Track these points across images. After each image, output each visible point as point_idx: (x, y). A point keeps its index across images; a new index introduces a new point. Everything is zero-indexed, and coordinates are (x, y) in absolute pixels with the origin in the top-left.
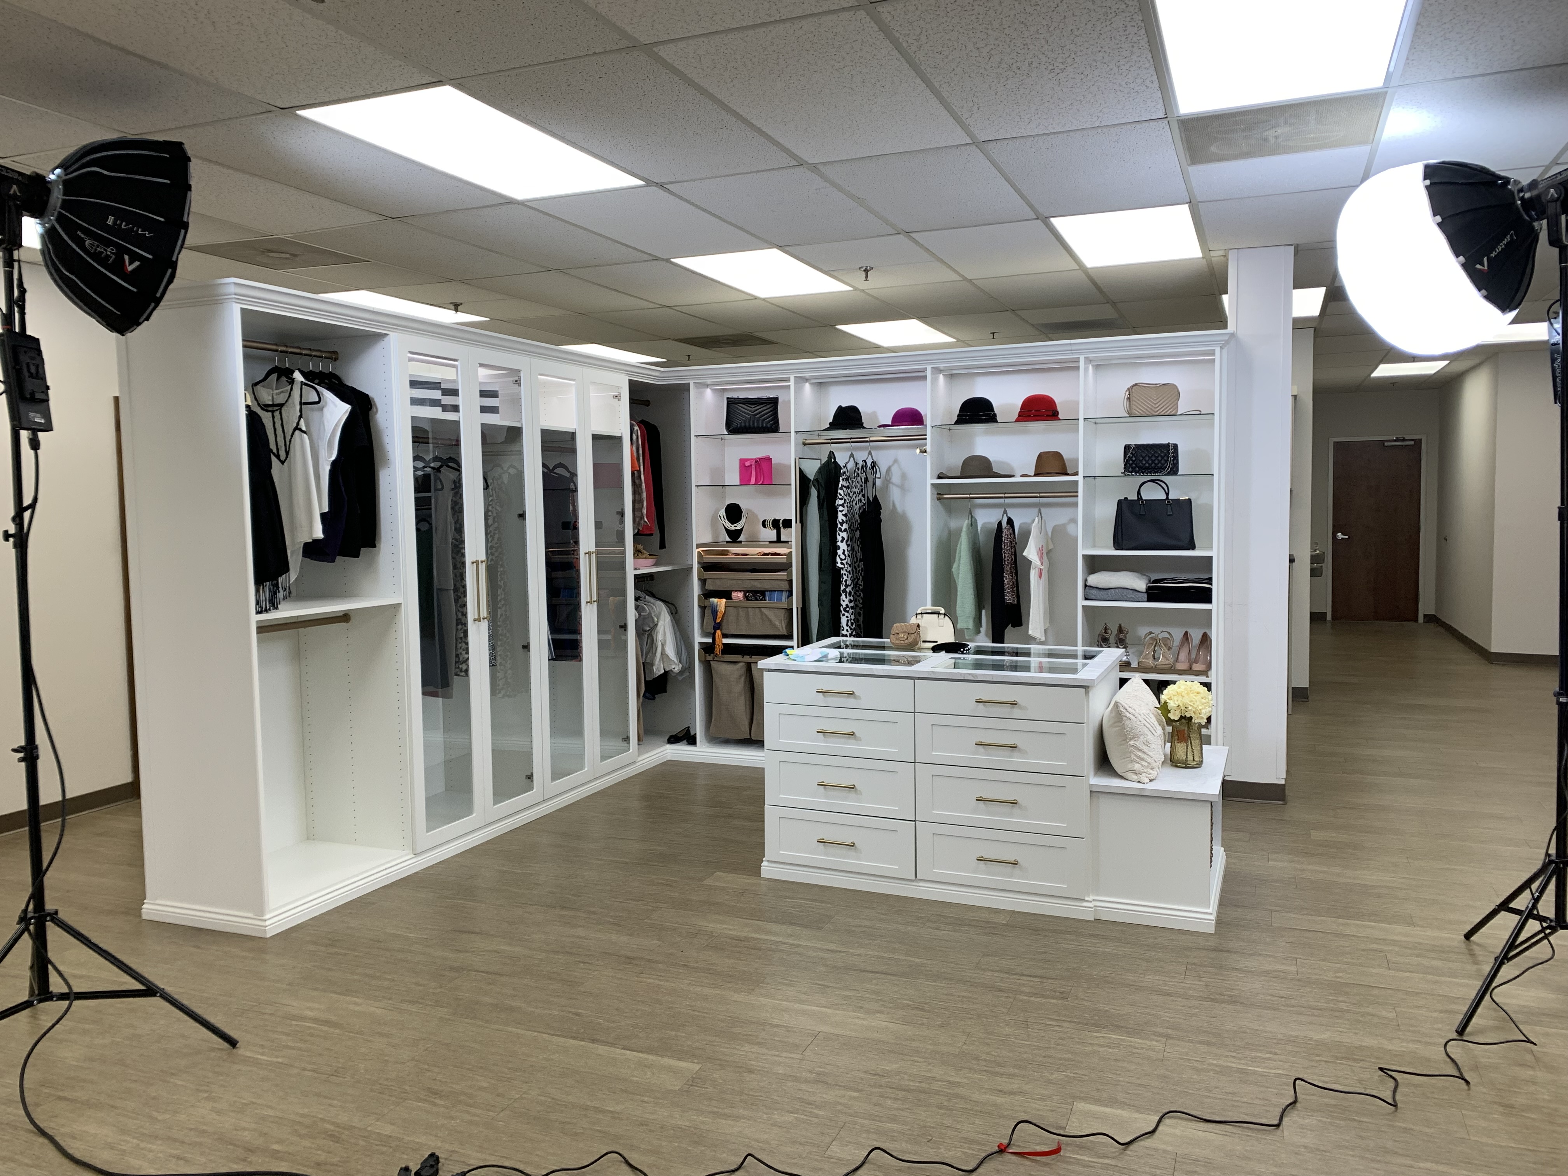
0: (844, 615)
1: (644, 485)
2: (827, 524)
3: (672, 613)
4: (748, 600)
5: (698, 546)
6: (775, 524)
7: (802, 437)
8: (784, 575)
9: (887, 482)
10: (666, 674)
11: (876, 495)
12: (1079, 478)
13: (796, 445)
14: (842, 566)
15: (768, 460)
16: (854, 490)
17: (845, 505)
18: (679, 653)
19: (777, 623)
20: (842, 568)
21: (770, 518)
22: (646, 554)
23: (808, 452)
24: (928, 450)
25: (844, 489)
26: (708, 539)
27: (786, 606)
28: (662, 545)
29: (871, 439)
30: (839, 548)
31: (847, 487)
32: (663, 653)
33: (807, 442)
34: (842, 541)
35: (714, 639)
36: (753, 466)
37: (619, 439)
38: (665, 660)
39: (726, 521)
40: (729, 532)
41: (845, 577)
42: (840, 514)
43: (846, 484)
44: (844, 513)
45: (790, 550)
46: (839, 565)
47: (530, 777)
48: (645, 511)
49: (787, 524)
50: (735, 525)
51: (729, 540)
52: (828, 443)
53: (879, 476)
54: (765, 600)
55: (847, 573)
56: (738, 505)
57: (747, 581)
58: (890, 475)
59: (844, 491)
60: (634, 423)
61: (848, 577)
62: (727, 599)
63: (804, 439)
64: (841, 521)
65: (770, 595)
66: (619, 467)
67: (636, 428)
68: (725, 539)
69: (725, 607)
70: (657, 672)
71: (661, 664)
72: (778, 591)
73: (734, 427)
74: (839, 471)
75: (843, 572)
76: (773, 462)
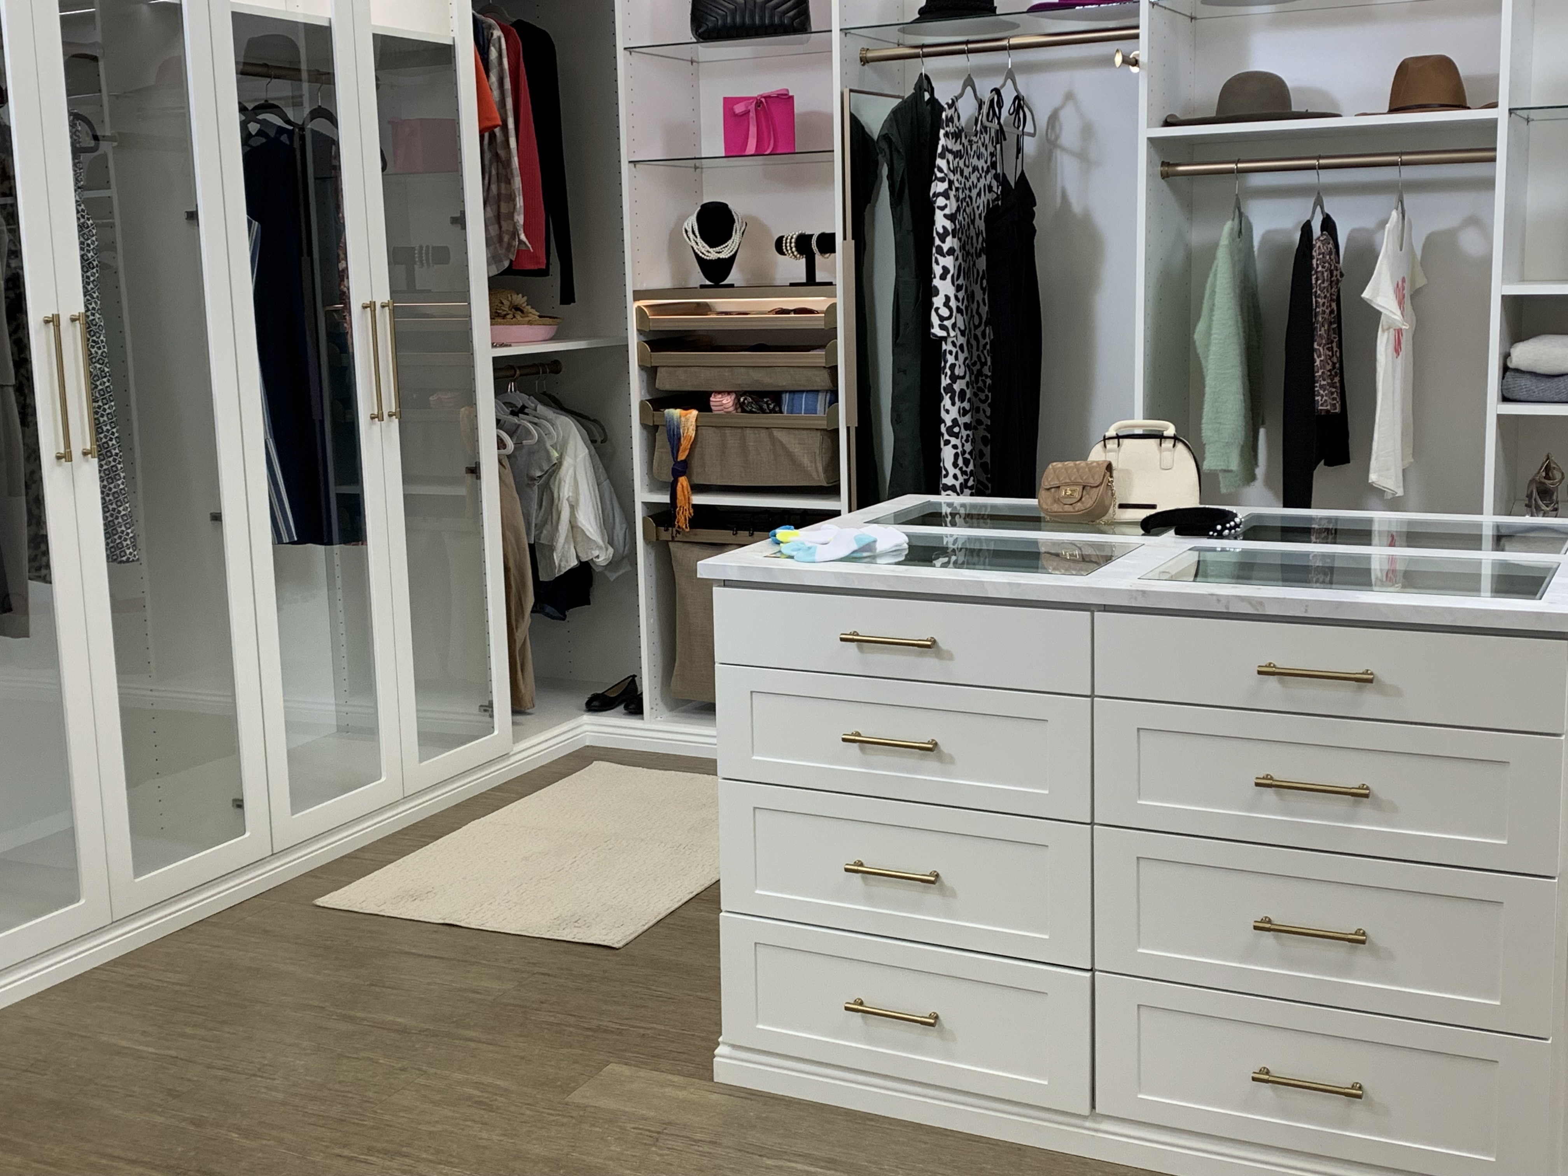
0: (947, 442)
1: (515, 160)
2: (911, 238)
3: (593, 441)
4: (744, 411)
5: (639, 295)
6: (803, 244)
7: (857, 46)
8: (820, 356)
9: (1050, 144)
10: (585, 569)
11: (1023, 173)
12: (1499, 113)
13: (843, 61)
14: (943, 334)
15: (785, 99)
16: (975, 161)
17: (952, 193)
18: (606, 525)
19: (806, 461)
20: (944, 339)
21: (791, 232)
22: (534, 314)
23: (871, 77)
24: (1143, 59)
25: (950, 157)
26: (661, 280)
27: (823, 424)
28: (568, 296)
29: (1013, 41)
30: (937, 294)
31: (957, 155)
32: (573, 526)
33: (870, 55)
34: (943, 277)
35: (674, 497)
36: (752, 114)
37: (449, 51)
38: (579, 539)
39: (699, 240)
40: (703, 263)
41: (951, 359)
42: (939, 215)
43: (951, 144)
44: (947, 211)
45: (831, 301)
46: (937, 331)
47: (238, 804)
48: (520, 219)
49: (827, 240)
50: (718, 249)
51: (708, 283)
52: (917, 56)
53: (1032, 131)
54: (781, 412)
55: (954, 350)
56: (726, 206)
57: (743, 370)
58: (1053, 128)
59: (948, 162)
60: (493, 22)
61: (956, 358)
62: (699, 411)
63: (863, 49)
64: (941, 231)
65: (792, 400)
66: (453, 126)
67: (497, 33)
68: (698, 278)
69: (697, 427)
70: (563, 564)
71: (569, 548)
72: (807, 391)
73: (710, 25)
74: (944, 116)
75: (946, 347)
76: (798, 108)
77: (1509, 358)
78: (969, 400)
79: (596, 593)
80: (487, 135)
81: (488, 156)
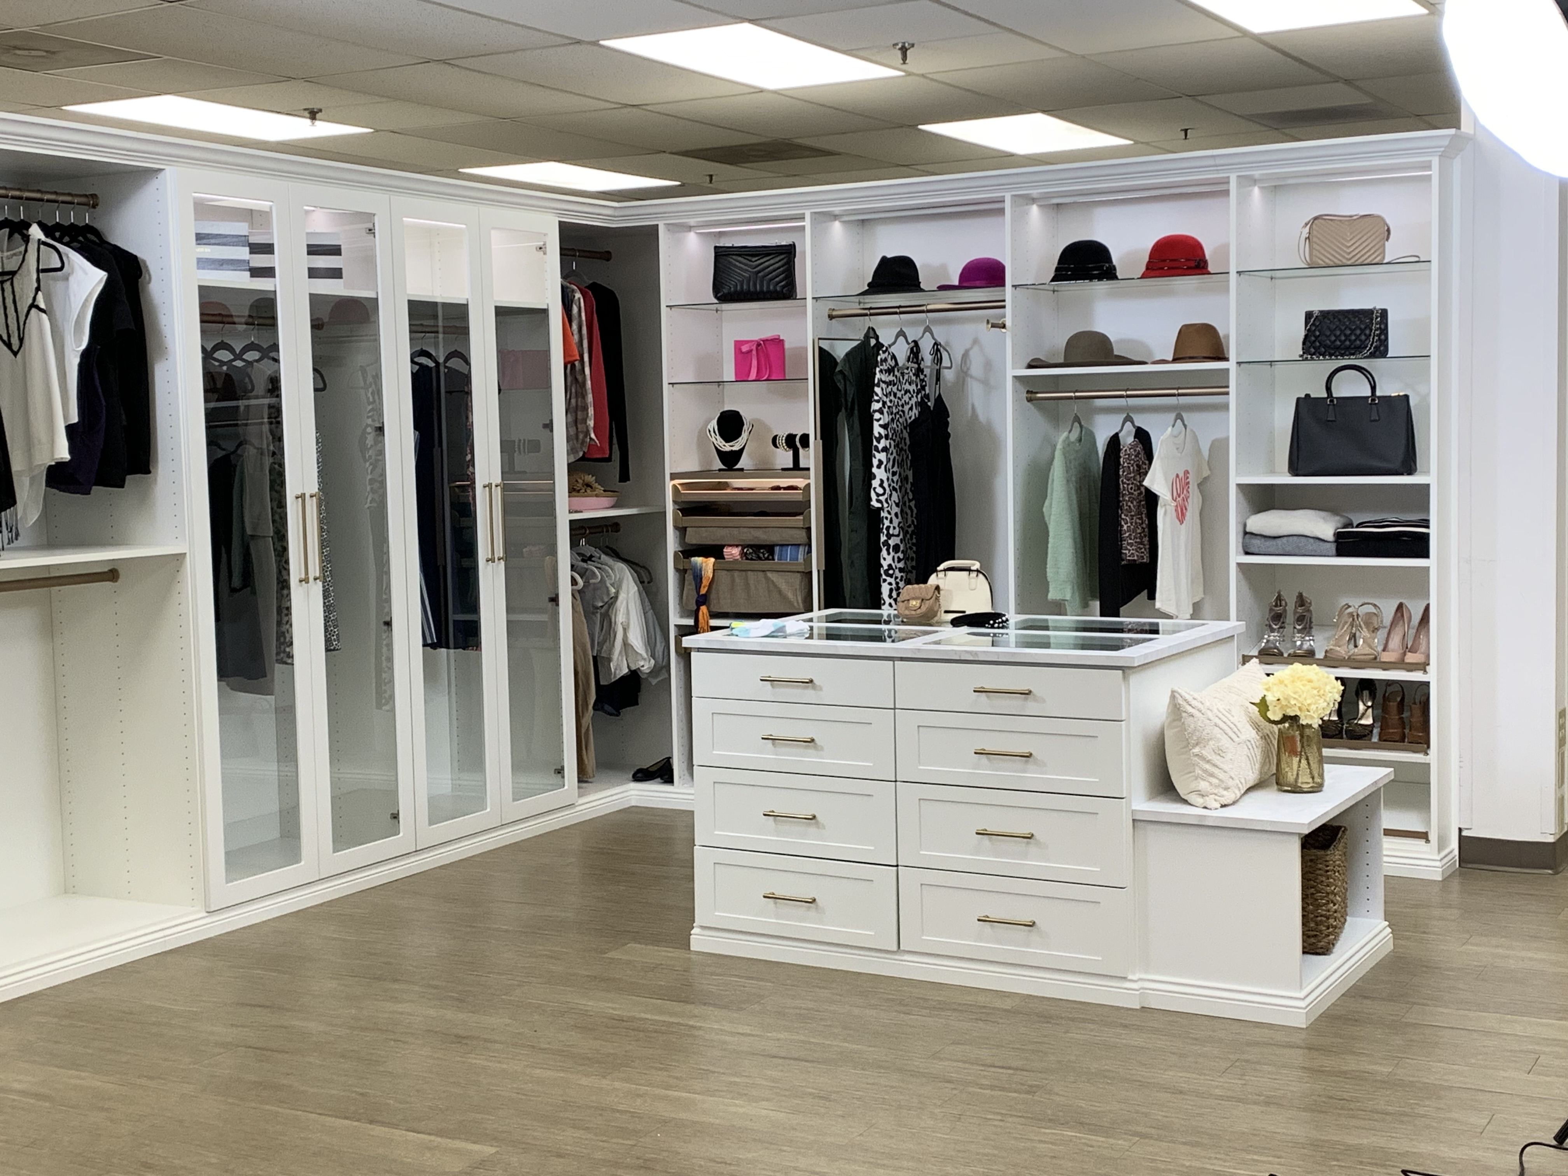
0: (885, 581)
1: (589, 383)
2: (859, 440)
3: (642, 582)
4: (747, 559)
5: (674, 476)
6: (790, 440)
7: (825, 308)
8: (799, 520)
9: (963, 374)
10: (634, 676)
11: (940, 395)
12: (1230, 365)
13: (815, 318)
14: (879, 505)
15: (778, 342)
16: (907, 387)
17: (885, 410)
18: (650, 643)
19: (790, 595)
20: (882, 509)
21: (783, 433)
22: (600, 489)
23: (838, 328)
24: (1008, 323)
25: (884, 386)
26: (692, 464)
27: (801, 569)
28: (624, 476)
29: (930, 307)
30: (875, 477)
31: (889, 384)
32: (626, 644)
33: (834, 313)
34: (879, 467)
35: (697, 621)
36: (754, 352)
37: (544, 312)
38: (629, 653)
39: (718, 437)
40: (722, 455)
41: (887, 523)
42: (876, 424)
43: (885, 377)
44: (881, 422)
45: (807, 482)
46: (874, 503)
47: (395, 817)
48: (591, 423)
49: (805, 439)
50: (731, 444)
51: (724, 467)
52: (866, 315)
53: (949, 365)
54: (773, 559)
55: (889, 517)
56: (737, 413)
57: (745, 530)
58: (965, 363)
59: (882, 389)
60: (575, 288)
61: (891, 522)
62: (716, 558)
63: (830, 309)
64: (877, 435)
65: (781, 551)
66: (545, 355)
67: (578, 295)
68: (718, 464)
69: (714, 570)
70: (617, 672)
71: (622, 660)
72: (792, 545)
73: (725, 291)
74: (879, 359)
75: (883, 514)
76: (787, 346)
77: (1245, 526)
78: (903, 552)
79: (643, 697)
80: (569, 366)
81: (569, 379)
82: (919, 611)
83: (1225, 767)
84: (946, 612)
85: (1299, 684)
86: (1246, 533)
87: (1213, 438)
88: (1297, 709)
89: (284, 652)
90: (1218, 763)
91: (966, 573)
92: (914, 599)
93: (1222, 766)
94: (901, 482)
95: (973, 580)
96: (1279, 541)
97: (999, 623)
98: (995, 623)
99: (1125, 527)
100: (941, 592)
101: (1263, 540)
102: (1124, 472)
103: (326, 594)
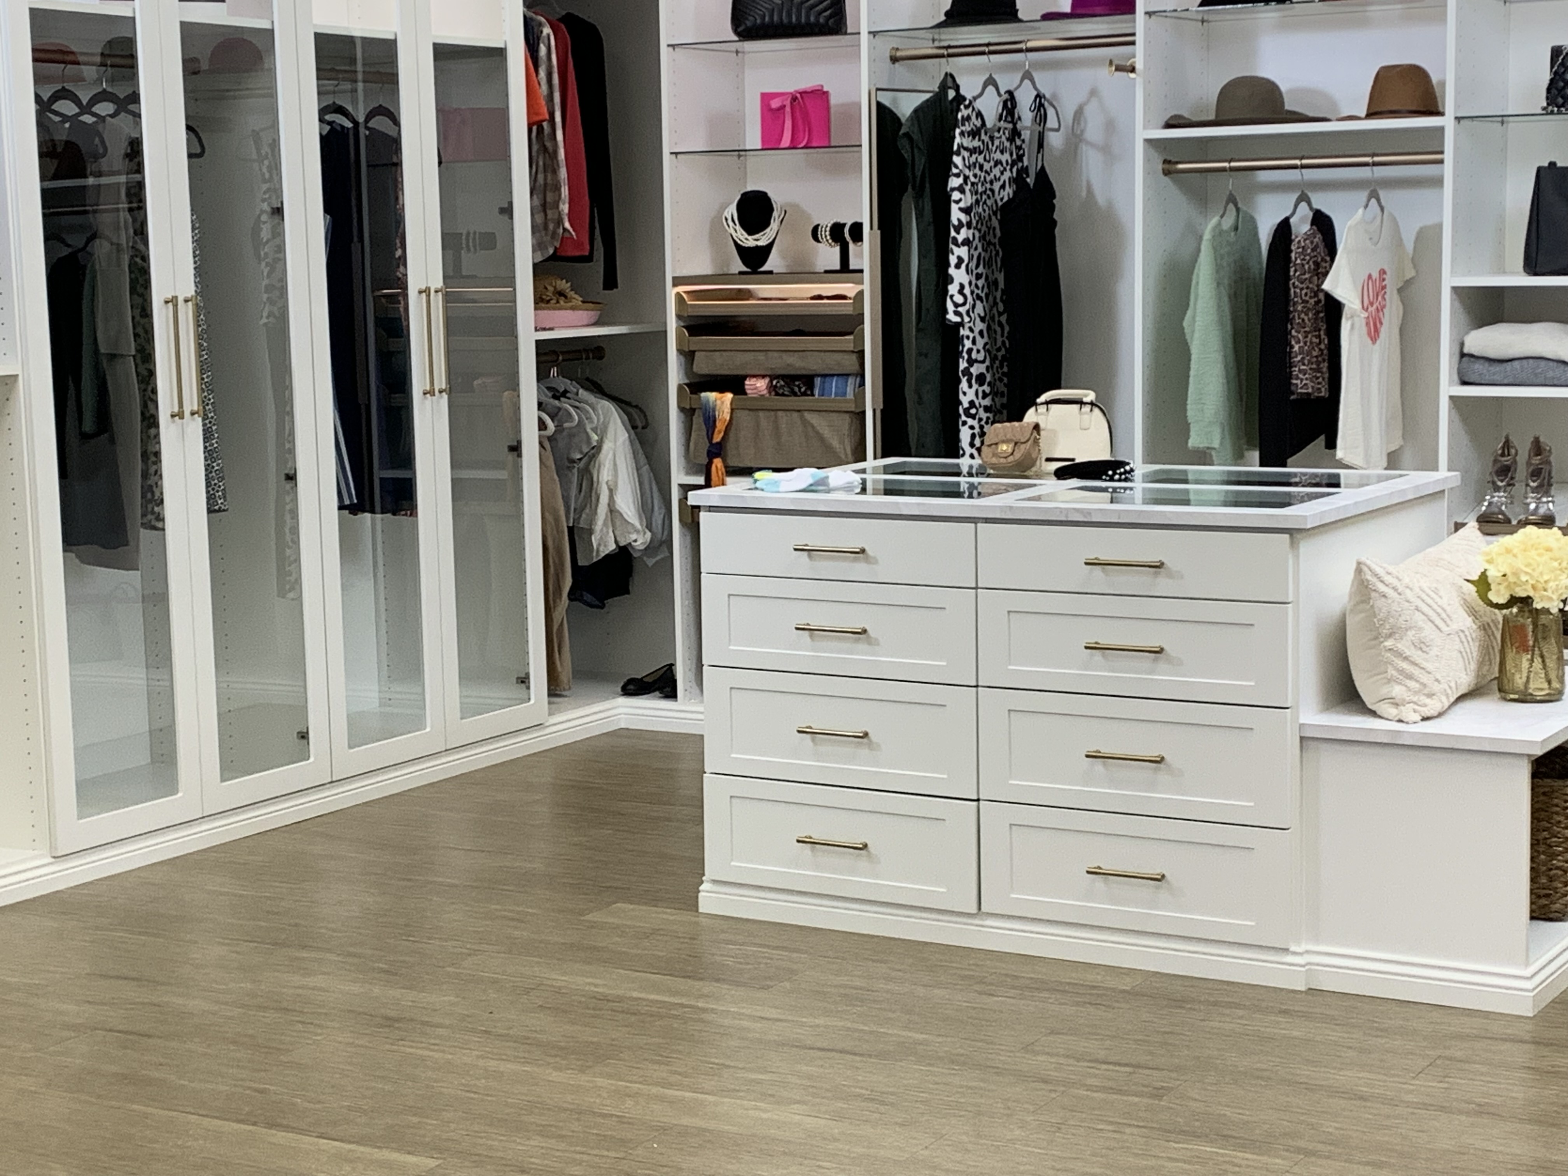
0: (964, 423)
1: (561, 152)
2: (931, 229)
3: (634, 427)
4: (777, 394)
5: (678, 281)
6: (837, 231)
7: (885, 46)
8: (848, 341)
9: (1076, 139)
10: (623, 554)
11: (1043, 167)
12: (1446, 121)
13: (872, 60)
14: (957, 319)
15: (820, 95)
16: (997, 156)
17: (967, 188)
18: (645, 509)
19: (834, 441)
20: (961, 324)
21: (826, 222)
22: (578, 299)
23: (903, 74)
24: (1139, 66)
25: (966, 154)
26: (703, 266)
27: (851, 407)
28: (610, 282)
29: (1030, 44)
30: (952, 281)
31: (972, 151)
32: (612, 510)
33: (899, 54)
34: (958, 266)
35: (709, 478)
36: (788, 109)
37: (499, 54)
38: (618, 523)
39: (738, 227)
40: (743, 252)
41: (968, 344)
42: (954, 207)
43: (967, 142)
44: (962, 205)
45: (859, 288)
46: (952, 317)
47: (304, 736)
48: (565, 208)
49: (857, 230)
50: (756, 236)
51: (745, 269)
52: (942, 56)
53: (1056, 126)
54: (813, 395)
55: (971, 335)
56: (764, 195)
57: (776, 354)
58: (1079, 124)
59: (964, 159)
60: (543, 20)
61: (974, 342)
62: (735, 394)
63: (893, 48)
64: (956, 223)
65: (823, 383)
66: (503, 115)
67: (547, 30)
68: (738, 266)
69: (732, 410)
70: (601, 549)
71: (608, 532)
72: (838, 375)
73: (749, 24)
74: (959, 116)
75: (964, 332)
76: (833, 101)
77: (1462, 345)
78: (989, 384)
79: (637, 583)
80: (535, 128)
81: (535, 148)
82: (1011, 459)
83: (1429, 666)
84: (1049, 460)
85: (1533, 553)
86: (1463, 355)
87: (1421, 225)
88: (1529, 587)
89: (153, 512)
90: (1419, 661)
91: (1076, 407)
92: (1003, 442)
93: (1424, 664)
94: (989, 287)
95: (1086, 417)
96: (1508, 366)
97: (1121, 474)
98: (1115, 473)
99: (1296, 348)
100: (1042, 433)
101: (1487, 364)
102: (1296, 271)
103: (207, 435)
